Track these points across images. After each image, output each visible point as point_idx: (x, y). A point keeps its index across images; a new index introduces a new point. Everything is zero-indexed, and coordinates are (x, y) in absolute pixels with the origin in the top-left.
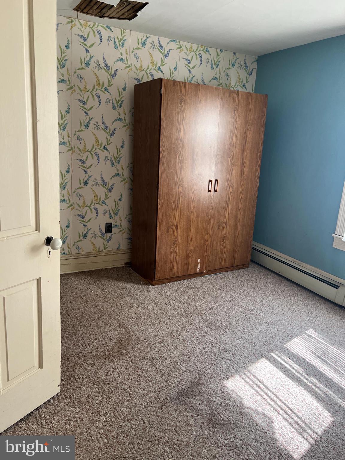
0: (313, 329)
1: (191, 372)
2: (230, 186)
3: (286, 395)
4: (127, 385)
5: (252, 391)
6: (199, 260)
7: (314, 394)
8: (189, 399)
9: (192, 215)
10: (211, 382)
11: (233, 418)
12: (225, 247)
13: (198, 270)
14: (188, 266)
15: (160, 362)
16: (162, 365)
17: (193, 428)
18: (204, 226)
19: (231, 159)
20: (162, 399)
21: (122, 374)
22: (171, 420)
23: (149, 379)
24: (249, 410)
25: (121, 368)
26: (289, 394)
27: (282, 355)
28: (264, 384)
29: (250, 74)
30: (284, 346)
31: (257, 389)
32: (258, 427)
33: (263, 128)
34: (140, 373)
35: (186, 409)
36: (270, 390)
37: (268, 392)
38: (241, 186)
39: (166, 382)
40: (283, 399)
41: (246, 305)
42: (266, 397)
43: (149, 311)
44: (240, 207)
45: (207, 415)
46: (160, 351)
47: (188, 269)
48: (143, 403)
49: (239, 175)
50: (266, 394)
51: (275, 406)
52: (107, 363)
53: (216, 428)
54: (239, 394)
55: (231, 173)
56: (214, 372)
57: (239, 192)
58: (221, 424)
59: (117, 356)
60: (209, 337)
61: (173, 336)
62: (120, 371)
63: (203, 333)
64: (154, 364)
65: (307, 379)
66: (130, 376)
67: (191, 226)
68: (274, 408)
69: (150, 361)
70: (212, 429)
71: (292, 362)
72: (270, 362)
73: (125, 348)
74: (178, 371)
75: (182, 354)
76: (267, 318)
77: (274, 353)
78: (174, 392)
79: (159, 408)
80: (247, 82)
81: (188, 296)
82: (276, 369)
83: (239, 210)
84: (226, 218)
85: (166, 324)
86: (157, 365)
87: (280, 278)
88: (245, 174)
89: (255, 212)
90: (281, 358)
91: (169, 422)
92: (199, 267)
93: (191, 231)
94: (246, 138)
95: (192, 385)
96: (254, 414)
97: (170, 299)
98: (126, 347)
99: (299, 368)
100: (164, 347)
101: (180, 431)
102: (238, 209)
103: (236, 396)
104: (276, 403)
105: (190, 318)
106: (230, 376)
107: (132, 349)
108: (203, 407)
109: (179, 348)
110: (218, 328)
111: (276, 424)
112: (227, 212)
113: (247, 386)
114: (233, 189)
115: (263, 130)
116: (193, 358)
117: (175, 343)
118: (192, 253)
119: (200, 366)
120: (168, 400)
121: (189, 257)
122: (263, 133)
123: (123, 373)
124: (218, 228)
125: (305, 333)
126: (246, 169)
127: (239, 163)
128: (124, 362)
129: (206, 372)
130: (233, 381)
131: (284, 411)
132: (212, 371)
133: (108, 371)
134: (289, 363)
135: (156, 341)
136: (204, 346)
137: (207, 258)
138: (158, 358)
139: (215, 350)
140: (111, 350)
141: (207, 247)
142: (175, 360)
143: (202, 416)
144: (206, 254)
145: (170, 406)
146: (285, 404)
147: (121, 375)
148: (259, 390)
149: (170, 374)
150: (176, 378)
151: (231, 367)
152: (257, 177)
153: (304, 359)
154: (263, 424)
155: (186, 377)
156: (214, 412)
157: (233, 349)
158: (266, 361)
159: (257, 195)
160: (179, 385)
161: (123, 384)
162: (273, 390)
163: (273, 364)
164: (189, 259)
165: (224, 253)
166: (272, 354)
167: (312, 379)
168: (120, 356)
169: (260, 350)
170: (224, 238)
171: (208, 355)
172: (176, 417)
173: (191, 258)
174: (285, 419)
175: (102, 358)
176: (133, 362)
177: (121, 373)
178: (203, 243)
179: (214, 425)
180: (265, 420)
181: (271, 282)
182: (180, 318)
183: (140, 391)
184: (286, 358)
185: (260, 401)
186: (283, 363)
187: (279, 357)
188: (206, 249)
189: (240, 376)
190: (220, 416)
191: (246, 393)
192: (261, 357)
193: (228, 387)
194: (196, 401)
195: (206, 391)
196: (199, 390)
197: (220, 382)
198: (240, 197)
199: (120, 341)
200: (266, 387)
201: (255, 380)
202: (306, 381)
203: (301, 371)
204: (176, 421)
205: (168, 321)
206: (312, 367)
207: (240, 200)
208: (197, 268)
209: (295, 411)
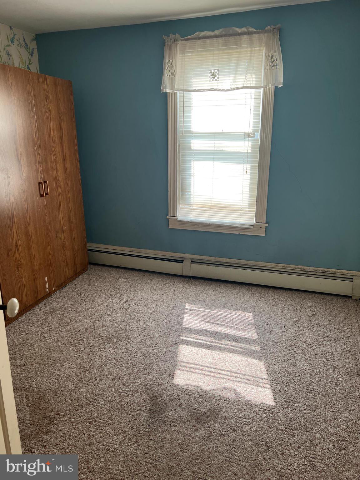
0: (188, 302)
1: (139, 391)
2: (58, 186)
3: (222, 364)
4: (95, 443)
5: (200, 376)
6: (46, 279)
7: (236, 352)
8: (164, 415)
9: (30, 228)
10: (164, 389)
11: (209, 405)
12: (66, 256)
13: (47, 290)
14: (37, 290)
15: (102, 400)
16: (106, 402)
17: (192, 436)
18: (44, 238)
19: (53, 155)
20: (142, 432)
21: (76, 437)
22: (170, 443)
23: (109, 422)
24: (213, 392)
25: (68, 431)
26: (224, 362)
27: (189, 335)
28: (202, 366)
29: (32, 54)
30: (183, 327)
31: (200, 372)
32: (231, 400)
33: (74, 118)
34: (94, 423)
35: (170, 425)
36: (210, 367)
37: (211, 370)
38: (68, 184)
39: (128, 414)
40: (224, 368)
41: (120, 306)
42: (212, 374)
43: (31, 357)
44: (70, 208)
45: (191, 417)
46: (90, 390)
47: (38, 294)
48: (129, 448)
49: (63, 172)
50: (210, 371)
51: (224, 377)
52: (45, 437)
53: (207, 422)
54: (194, 385)
55: (56, 171)
56: (156, 379)
57: (67, 191)
58: (207, 417)
59: (49, 423)
60: (120, 351)
61: (86, 369)
62: (71, 436)
63: (110, 351)
64: (98, 405)
65: (222, 344)
66: (88, 433)
67: (31, 241)
68: (226, 379)
69: (90, 406)
70: (206, 425)
71: (200, 336)
72: (187, 345)
73: (49, 410)
74: (127, 397)
75: (113, 379)
76: (149, 310)
77: (182, 336)
78: (144, 418)
79: (149, 442)
80: (30, 64)
81: (57, 322)
82: (197, 348)
83: (71, 211)
84: (61, 222)
85: (66, 361)
86: (101, 404)
87: (123, 270)
88: (68, 170)
89: (83, 210)
90: (191, 338)
91: (169, 446)
92: (47, 286)
93: (32, 247)
94: (62, 130)
95: (153, 401)
96: (220, 393)
97: (40, 333)
98: (48, 408)
99: (209, 339)
100: (89, 384)
101: (186, 446)
102: (69, 211)
103: (194, 388)
104: (223, 374)
105: (83, 342)
106: (173, 374)
107: (57, 405)
108: (181, 413)
109: (105, 377)
110: (120, 339)
111: (238, 390)
112: (61, 216)
113: (193, 374)
114: (61, 189)
115: (74, 120)
116: (127, 378)
117: (95, 374)
118: (38, 274)
119: (140, 381)
120: (147, 428)
121: (36, 279)
122: (75, 123)
123: (75, 435)
124: (57, 236)
125: (187, 309)
126: (68, 165)
127: (61, 159)
128: (65, 424)
129: (151, 382)
130: (179, 377)
131: (233, 376)
132: (155, 378)
133: (57, 444)
134: (200, 338)
135: (74, 382)
136: (125, 362)
137: (53, 273)
138: (96, 398)
139: (138, 359)
140: (35, 422)
141: (51, 261)
142: (113, 390)
143: (188, 421)
144: (51, 269)
145: (156, 432)
146: (228, 371)
147: (76, 439)
148: (203, 372)
149: (123, 405)
150: (133, 404)
151: (165, 366)
152: (78, 173)
153: (205, 330)
154: (232, 396)
155: (140, 399)
156: (193, 411)
157: (151, 350)
158: (185, 346)
159: (82, 192)
160: (143, 409)
161: (89, 446)
162: (211, 366)
163: (190, 345)
164: (36, 280)
165: (66, 261)
166: (182, 338)
167: (224, 342)
168: (53, 421)
169: (171, 339)
170: (63, 246)
171: (136, 367)
172: (170, 437)
173: (38, 279)
174: (239, 382)
175: (33, 436)
176: (74, 417)
177: (74, 437)
178: (46, 259)
179: (204, 421)
180: (229, 391)
181: (120, 276)
182: (73, 347)
183: (115, 439)
184: (194, 336)
185: (212, 380)
186: (196, 341)
187: (189, 337)
188: (51, 263)
189: (180, 370)
190: (200, 411)
191: (197, 380)
192: (177, 345)
193: (182, 384)
194: (170, 413)
195: (169, 399)
196: (163, 402)
197: (171, 384)
198: (69, 197)
199: (34, 406)
200: (205, 366)
201: (192, 366)
202: (222, 346)
203: (214, 341)
204: (174, 441)
205: (63, 357)
206: (216, 333)
207: (70, 200)
208: (46, 288)
209: (238, 371)
